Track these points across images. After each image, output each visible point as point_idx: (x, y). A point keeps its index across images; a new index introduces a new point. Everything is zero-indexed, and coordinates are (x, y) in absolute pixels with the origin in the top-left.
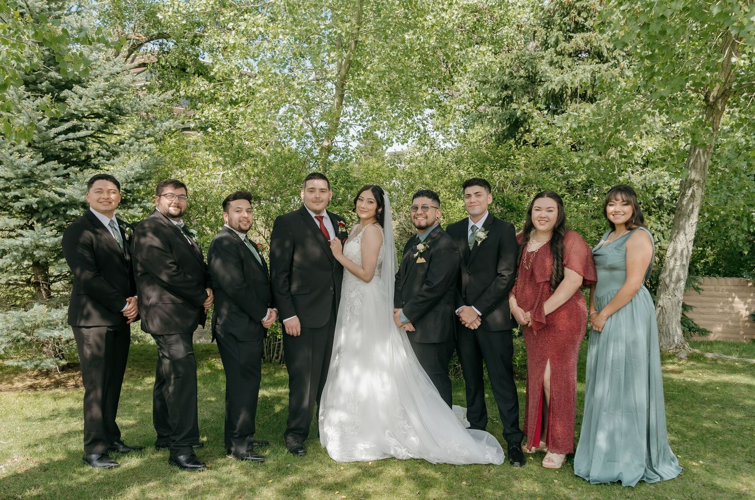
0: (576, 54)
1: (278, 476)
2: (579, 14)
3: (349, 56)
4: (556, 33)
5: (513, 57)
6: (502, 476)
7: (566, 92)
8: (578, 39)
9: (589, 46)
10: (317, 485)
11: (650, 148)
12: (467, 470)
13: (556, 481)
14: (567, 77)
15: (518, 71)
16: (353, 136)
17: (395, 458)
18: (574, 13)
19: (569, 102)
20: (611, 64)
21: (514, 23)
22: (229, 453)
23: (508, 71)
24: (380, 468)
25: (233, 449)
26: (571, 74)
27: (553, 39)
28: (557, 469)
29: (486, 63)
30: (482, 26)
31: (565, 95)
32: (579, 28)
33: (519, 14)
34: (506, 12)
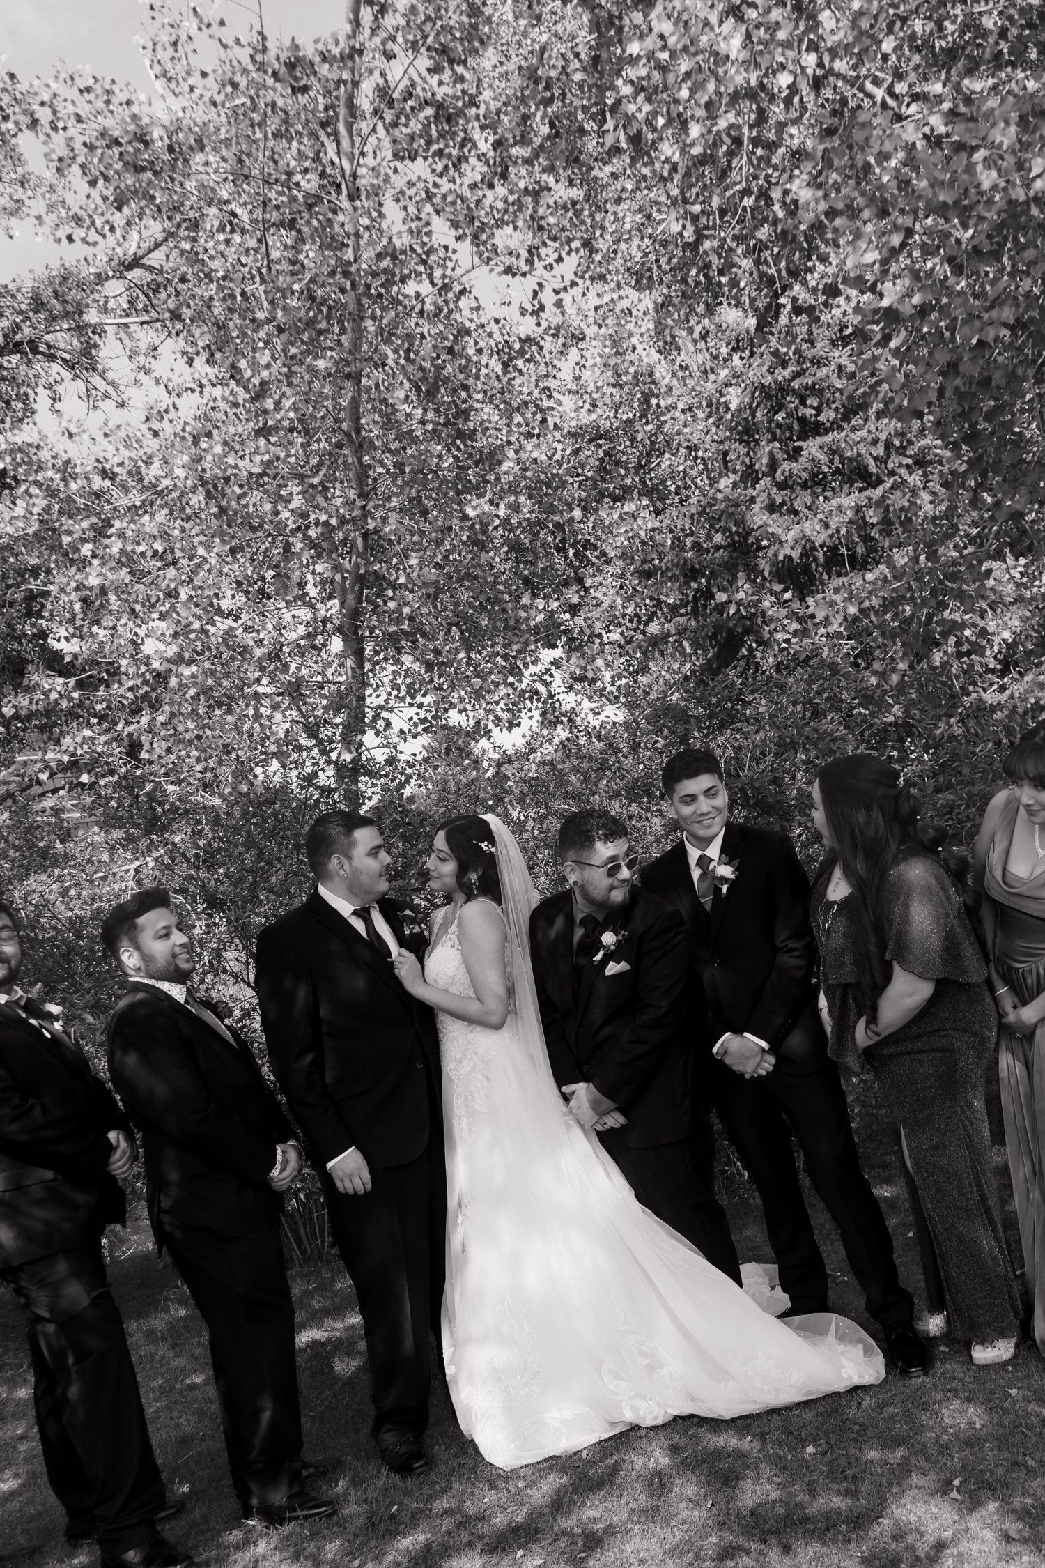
0: (816, 482)
1: (372, 1544)
2: (803, 402)
3: (357, 566)
4: (766, 449)
5: (694, 511)
6: (891, 1410)
7: (816, 559)
8: (813, 450)
9: (837, 459)
10: (470, 1545)
11: (1007, 635)
12: (808, 1415)
13: (1013, 1392)
14: (811, 528)
15: (709, 538)
16: (402, 732)
17: (639, 1427)
18: (792, 402)
19: (826, 577)
20: (888, 485)
21: (679, 445)
22: (248, 1514)
23: (689, 541)
24: (611, 1461)
25: (255, 1502)
26: (816, 520)
27: (765, 460)
28: (1006, 1363)
29: (642, 534)
30: (618, 463)
31: (813, 565)
32: (811, 429)
33: (685, 426)
34: (659, 427)
